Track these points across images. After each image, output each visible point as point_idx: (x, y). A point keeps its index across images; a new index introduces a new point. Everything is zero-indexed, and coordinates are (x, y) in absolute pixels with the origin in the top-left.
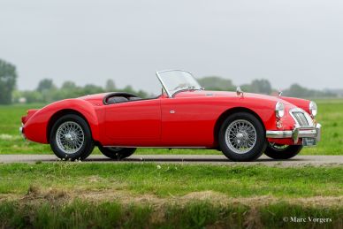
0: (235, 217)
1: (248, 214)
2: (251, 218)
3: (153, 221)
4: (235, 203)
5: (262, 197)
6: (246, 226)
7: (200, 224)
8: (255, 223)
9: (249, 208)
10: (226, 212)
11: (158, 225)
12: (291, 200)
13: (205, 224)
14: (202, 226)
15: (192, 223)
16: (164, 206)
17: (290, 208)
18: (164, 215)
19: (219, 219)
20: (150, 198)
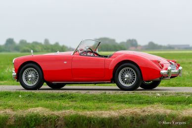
0: (51, 122)
1: (58, 120)
2: (60, 122)
3: (8, 124)
4: (52, 114)
5: (67, 111)
6: (57, 126)
7: (32, 125)
8: (61, 125)
9: (59, 117)
10: (46, 119)
11: (10, 126)
12: (81, 113)
13: (35, 125)
14: (33, 127)
15: (28, 125)
16: (15, 116)
17: (80, 117)
18: (14, 120)
19: (43, 123)
20: (9, 111)
